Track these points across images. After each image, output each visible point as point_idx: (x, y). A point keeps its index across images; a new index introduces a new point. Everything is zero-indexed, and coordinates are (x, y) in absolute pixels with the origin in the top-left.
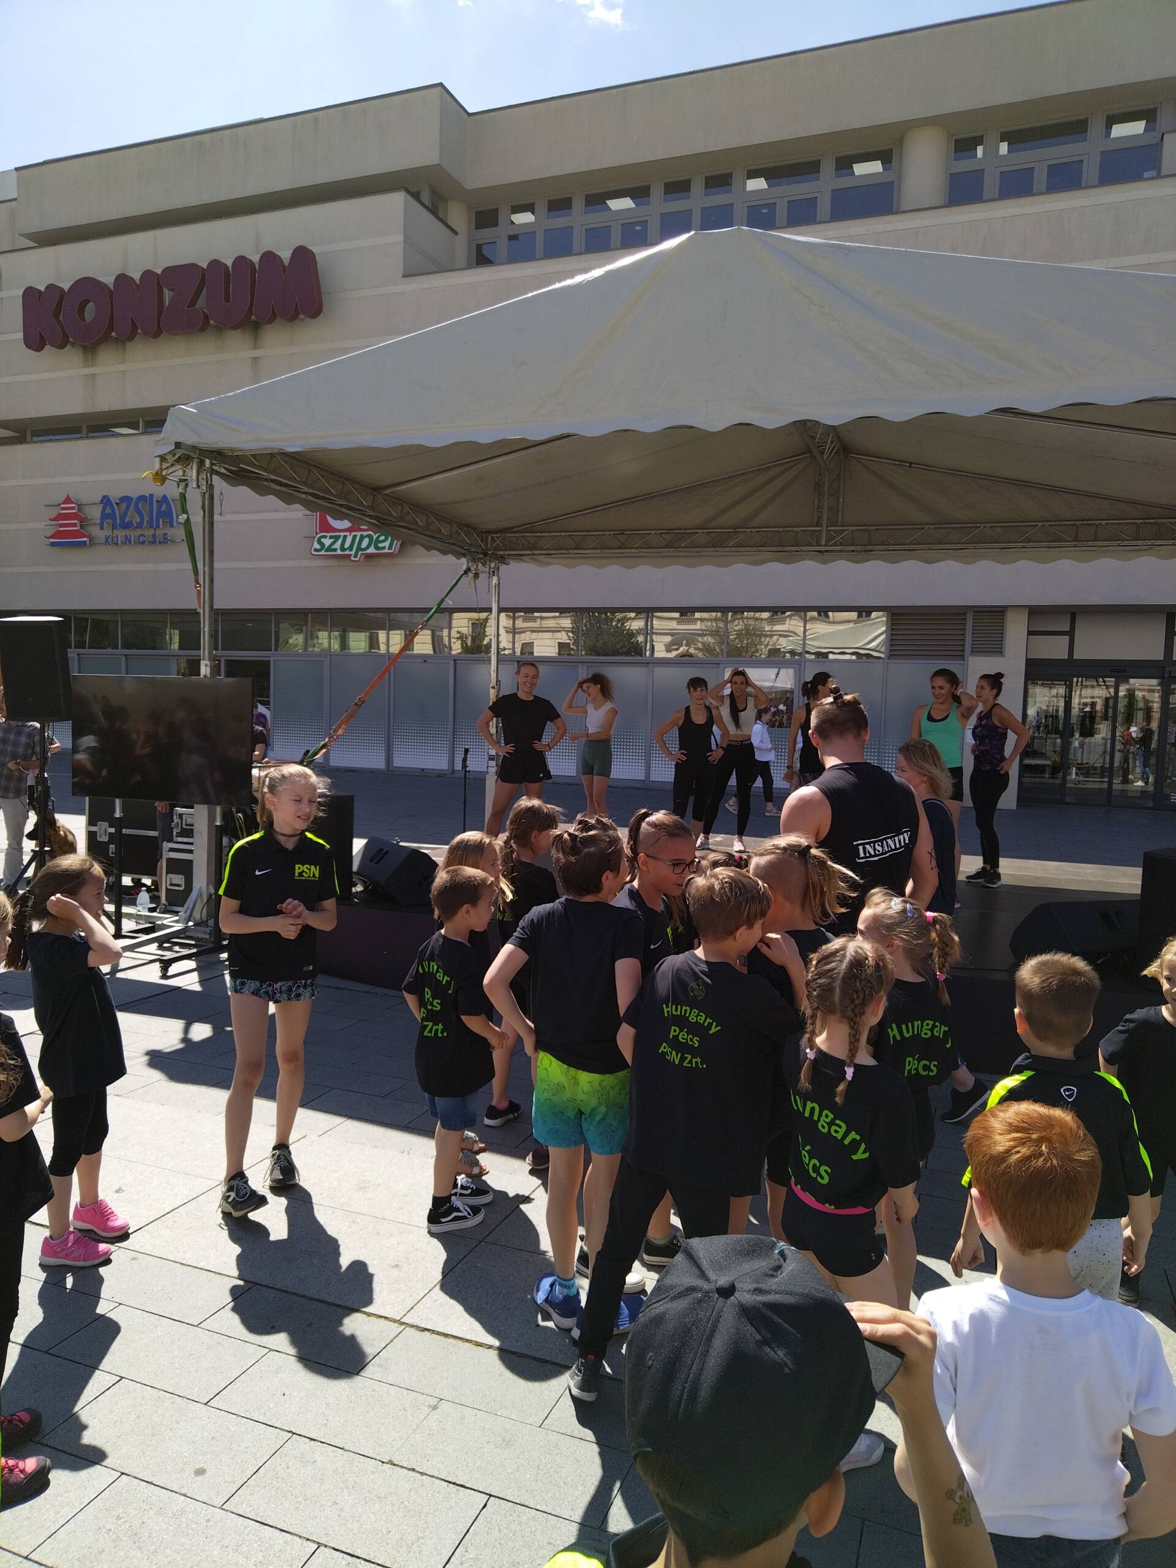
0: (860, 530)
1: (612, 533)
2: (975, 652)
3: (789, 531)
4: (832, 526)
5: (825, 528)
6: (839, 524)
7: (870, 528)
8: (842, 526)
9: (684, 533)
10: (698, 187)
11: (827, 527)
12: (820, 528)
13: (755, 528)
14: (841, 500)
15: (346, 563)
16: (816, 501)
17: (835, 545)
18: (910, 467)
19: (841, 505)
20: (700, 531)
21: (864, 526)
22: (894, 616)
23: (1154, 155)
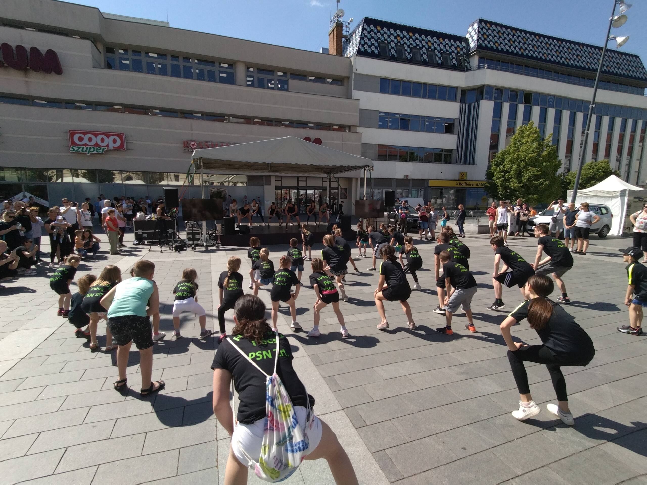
2: (266, 185)
10: (181, 59)
15: (84, 155)
22: (249, 176)
23: (287, 82)
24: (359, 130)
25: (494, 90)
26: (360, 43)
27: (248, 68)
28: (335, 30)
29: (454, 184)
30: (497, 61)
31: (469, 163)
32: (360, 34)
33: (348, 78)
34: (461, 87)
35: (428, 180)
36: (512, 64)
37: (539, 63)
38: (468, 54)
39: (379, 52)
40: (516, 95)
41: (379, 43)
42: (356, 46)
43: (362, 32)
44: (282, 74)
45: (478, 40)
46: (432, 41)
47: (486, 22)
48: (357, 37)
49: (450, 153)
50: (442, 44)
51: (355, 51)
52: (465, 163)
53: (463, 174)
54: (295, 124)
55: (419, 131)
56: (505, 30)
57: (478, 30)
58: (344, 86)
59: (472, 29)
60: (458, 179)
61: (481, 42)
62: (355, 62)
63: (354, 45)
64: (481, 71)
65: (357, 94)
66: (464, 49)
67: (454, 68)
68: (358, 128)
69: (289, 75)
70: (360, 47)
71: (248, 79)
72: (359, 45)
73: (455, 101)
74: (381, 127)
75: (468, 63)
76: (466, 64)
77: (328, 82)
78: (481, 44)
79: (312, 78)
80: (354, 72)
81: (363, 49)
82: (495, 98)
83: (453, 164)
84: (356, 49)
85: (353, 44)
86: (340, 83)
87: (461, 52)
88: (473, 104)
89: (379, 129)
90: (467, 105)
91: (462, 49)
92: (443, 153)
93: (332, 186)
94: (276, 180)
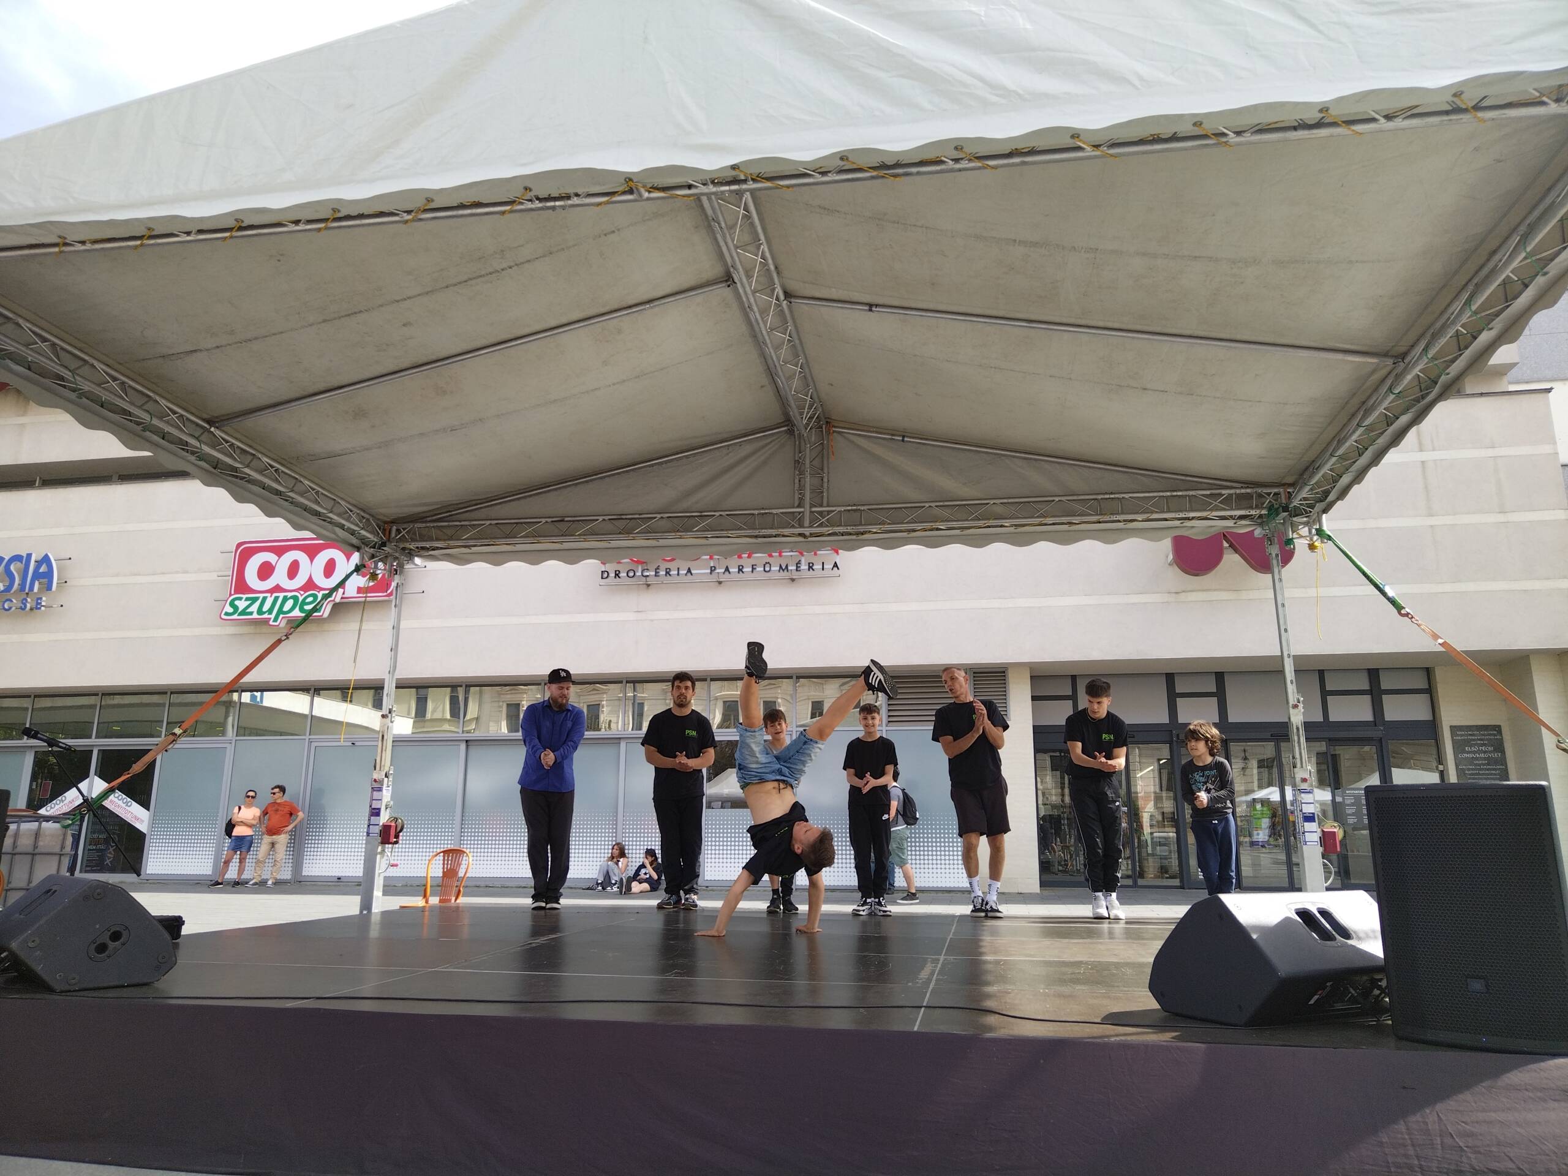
0: (849, 511)
1: (549, 520)
3: (766, 513)
4: (816, 506)
5: (808, 508)
6: (825, 503)
7: (862, 508)
8: (828, 506)
9: (639, 518)
11: (811, 507)
12: (802, 510)
13: (726, 511)
14: (825, 480)
15: (265, 629)
16: (797, 481)
17: (821, 525)
18: (903, 441)
19: (825, 485)
20: (659, 516)
21: (854, 505)
93: (1388, 717)
94: (1034, 698)
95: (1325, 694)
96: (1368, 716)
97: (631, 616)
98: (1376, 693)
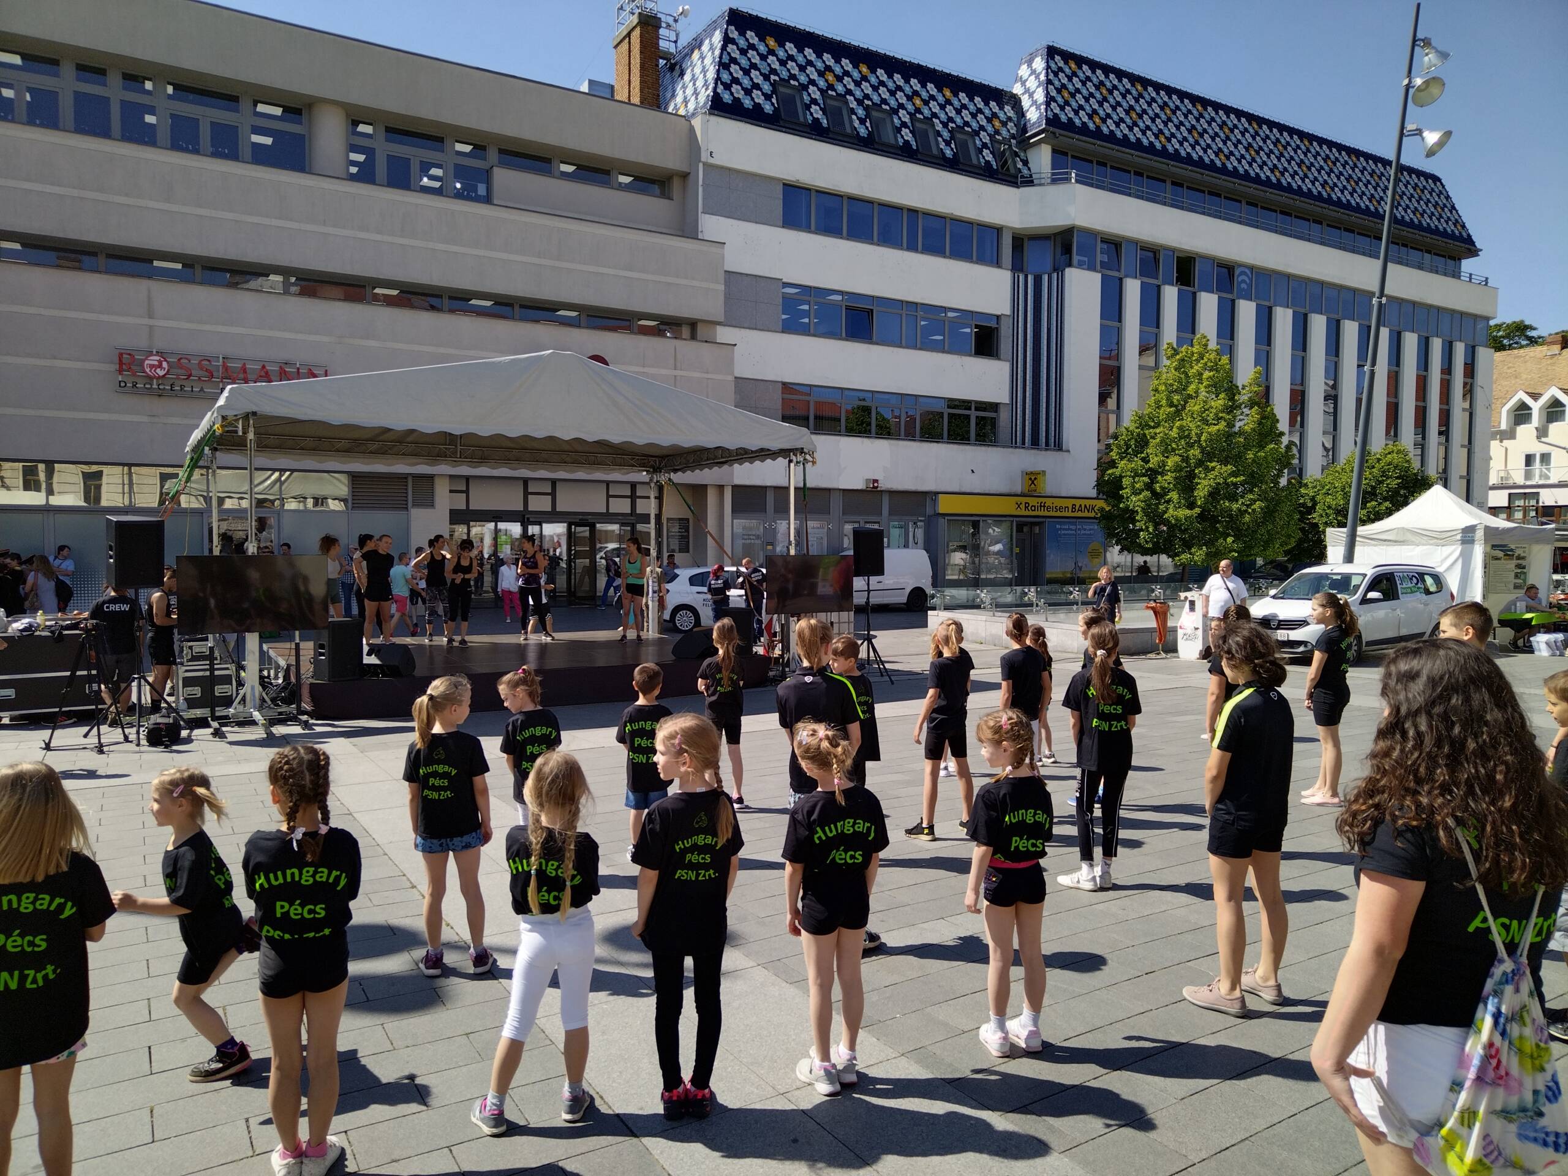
2: (414, 506)
22: (356, 478)
23: (487, 176)
24: (724, 334)
25: (1099, 245)
26: (718, 79)
27: (355, 123)
28: (637, 33)
29: (1007, 507)
30: (1099, 163)
31: (1047, 444)
32: (717, 52)
33: (685, 176)
34: (1012, 228)
35: (937, 493)
36: (1139, 174)
37: (1209, 177)
38: (1023, 138)
39: (776, 110)
40: (1156, 261)
41: (774, 85)
42: (706, 85)
43: (724, 48)
44: (468, 148)
45: (1048, 104)
46: (924, 95)
47: (1067, 56)
48: (708, 61)
49: (993, 415)
50: (951, 104)
51: (702, 99)
52: (1035, 443)
53: (1033, 477)
54: (517, 308)
55: (900, 346)
56: (1116, 82)
57: (1047, 75)
58: (670, 198)
59: (1029, 72)
60: (1019, 491)
61: (1057, 110)
62: (705, 131)
63: (700, 83)
64: (1061, 189)
65: (712, 226)
66: (1010, 125)
67: (988, 173)
68: (719, 329)
69: (493, 155)
70: (719, 90)
71: (354, 157)
72: (716, 84)
73: (998, 264)
74: (788, 328)
75: (1026, 163)
76: (1020, 165)
77: (620, 183)
78: (1055, 115)
79: (569, 169)
80: (703, 159)
81: (727, 97)
82: (1103, 265)
83: (1004, 447)
84: (705, 95)
85: (694, 79)
86: (656, 189)
87: (1004, 132)
88: (1045, 278)
89: (786, 337)
90: (1030, 278)
91: (1004, 124)
92: (973, 414)
93: (638, 512)
94: (451, 491)
95: (608, 496)
96: (627, 510)
97: (145, 419)
98: (633, 497)
